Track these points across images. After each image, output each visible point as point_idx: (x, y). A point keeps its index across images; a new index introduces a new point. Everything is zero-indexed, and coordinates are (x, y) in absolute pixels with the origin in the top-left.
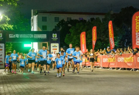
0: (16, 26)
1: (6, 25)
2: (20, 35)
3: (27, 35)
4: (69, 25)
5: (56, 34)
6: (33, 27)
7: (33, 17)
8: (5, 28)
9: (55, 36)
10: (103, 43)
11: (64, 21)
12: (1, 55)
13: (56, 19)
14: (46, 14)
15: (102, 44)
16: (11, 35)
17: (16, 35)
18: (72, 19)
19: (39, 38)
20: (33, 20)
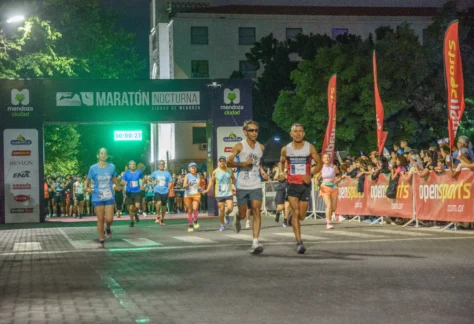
0: (84, 61)
1: (46, 59)
2: (98, 94)
3: (125, 94)
4: (294, 57)
5: (237, 92)
6: (158, 65)
7: (157, 30)
8: (41, 69)
9: (232, 97)
10: (423, 122)
11: (275, 41)
12: (27, 172)
13: (245, 34)
14: (207, 15)
15: (421, 126)
16: (65, 94)
17: (83, 94)
18: (306, 32)
19: (170, 106)
20: (156, 39)
